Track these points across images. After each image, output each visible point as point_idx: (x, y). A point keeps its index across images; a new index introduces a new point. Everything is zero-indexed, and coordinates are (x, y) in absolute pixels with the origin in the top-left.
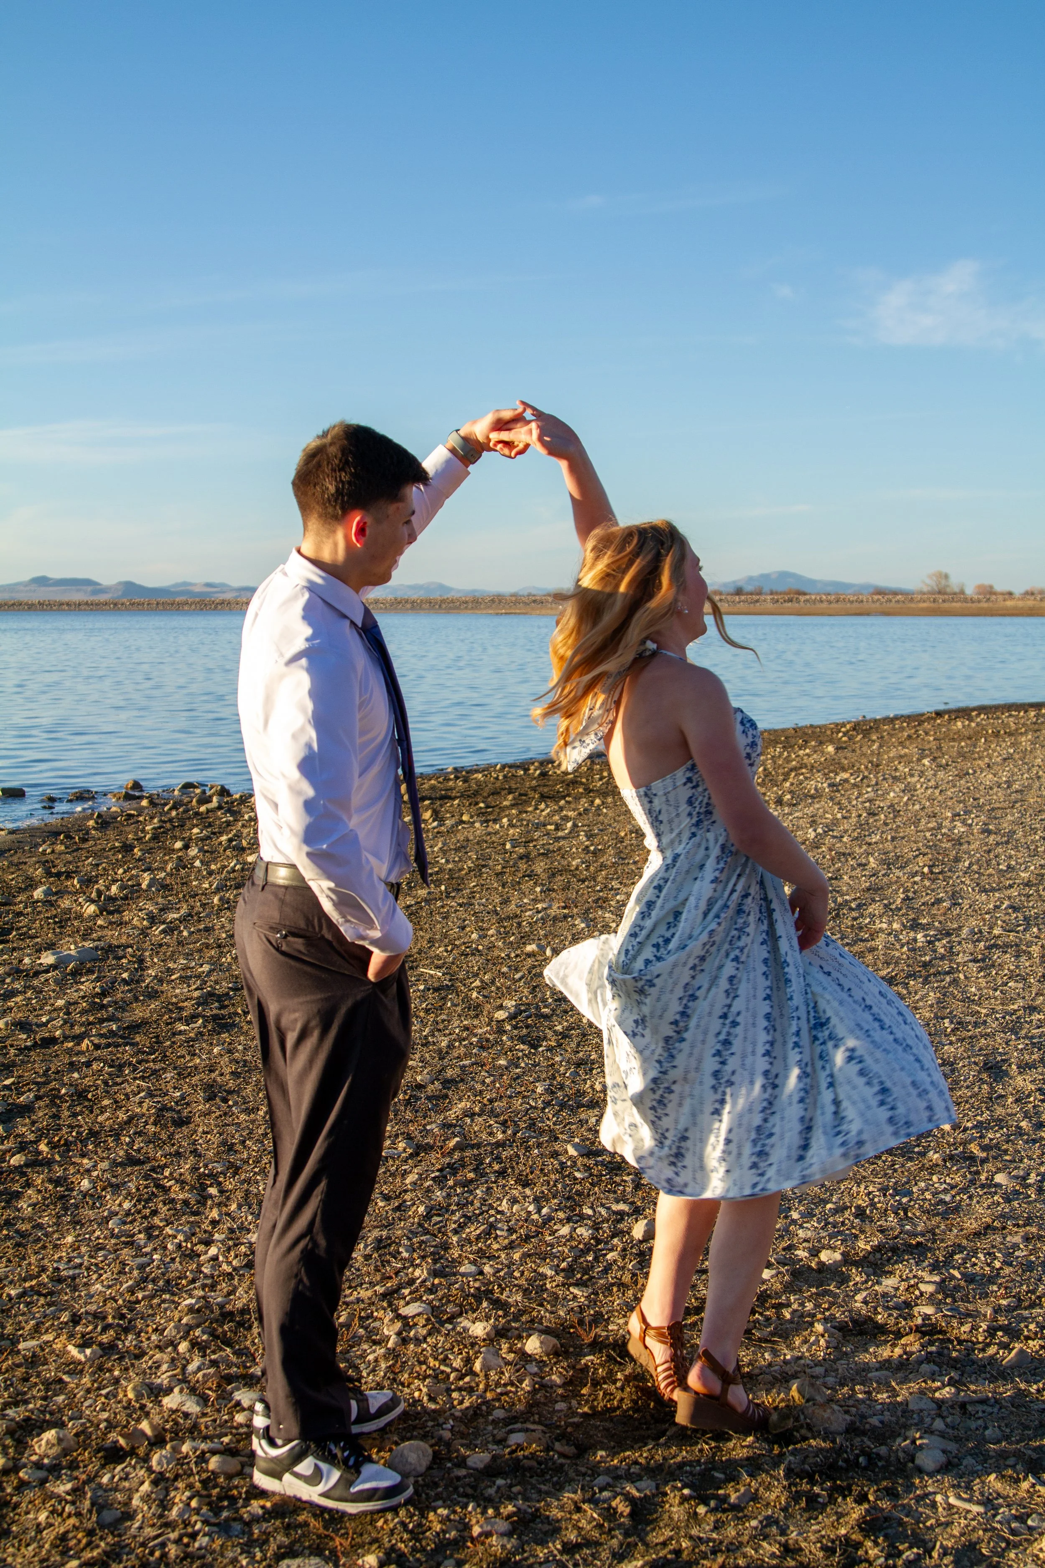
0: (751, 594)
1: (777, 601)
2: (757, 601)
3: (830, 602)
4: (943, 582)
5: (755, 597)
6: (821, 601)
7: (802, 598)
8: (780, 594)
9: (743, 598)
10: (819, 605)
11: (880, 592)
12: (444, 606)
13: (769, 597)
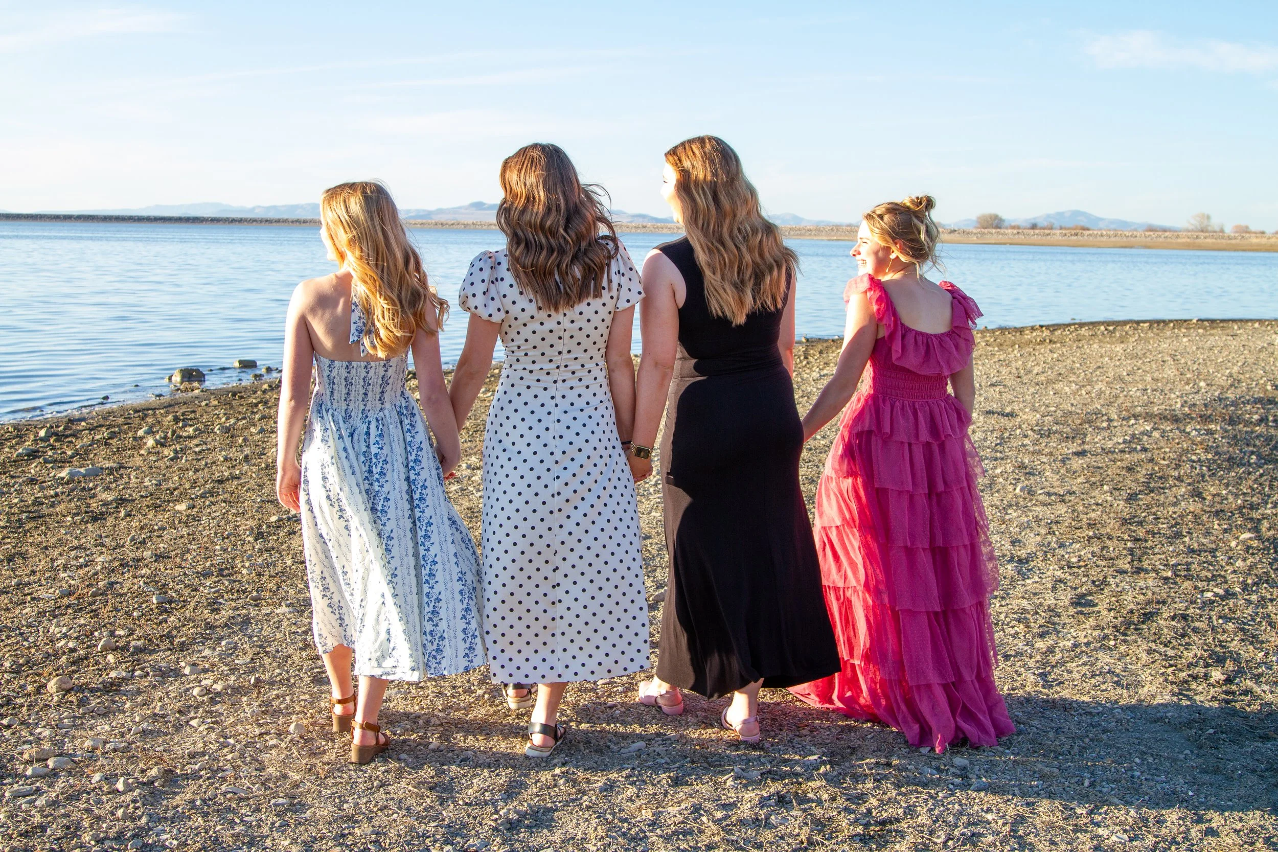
0: (1044, 229)
1: (1065, 235)
2: (1048, 234)
3: (1109, 236)
4: (1205, 222)
5: (1047, 232)
6: (1102, 235)
7: (1086, 233)
8: (1069, 229)
9: (1037, 231)
10: (1099, 239)
11: (1152, 229)
12: (792, 233)
13: (1058, 232)
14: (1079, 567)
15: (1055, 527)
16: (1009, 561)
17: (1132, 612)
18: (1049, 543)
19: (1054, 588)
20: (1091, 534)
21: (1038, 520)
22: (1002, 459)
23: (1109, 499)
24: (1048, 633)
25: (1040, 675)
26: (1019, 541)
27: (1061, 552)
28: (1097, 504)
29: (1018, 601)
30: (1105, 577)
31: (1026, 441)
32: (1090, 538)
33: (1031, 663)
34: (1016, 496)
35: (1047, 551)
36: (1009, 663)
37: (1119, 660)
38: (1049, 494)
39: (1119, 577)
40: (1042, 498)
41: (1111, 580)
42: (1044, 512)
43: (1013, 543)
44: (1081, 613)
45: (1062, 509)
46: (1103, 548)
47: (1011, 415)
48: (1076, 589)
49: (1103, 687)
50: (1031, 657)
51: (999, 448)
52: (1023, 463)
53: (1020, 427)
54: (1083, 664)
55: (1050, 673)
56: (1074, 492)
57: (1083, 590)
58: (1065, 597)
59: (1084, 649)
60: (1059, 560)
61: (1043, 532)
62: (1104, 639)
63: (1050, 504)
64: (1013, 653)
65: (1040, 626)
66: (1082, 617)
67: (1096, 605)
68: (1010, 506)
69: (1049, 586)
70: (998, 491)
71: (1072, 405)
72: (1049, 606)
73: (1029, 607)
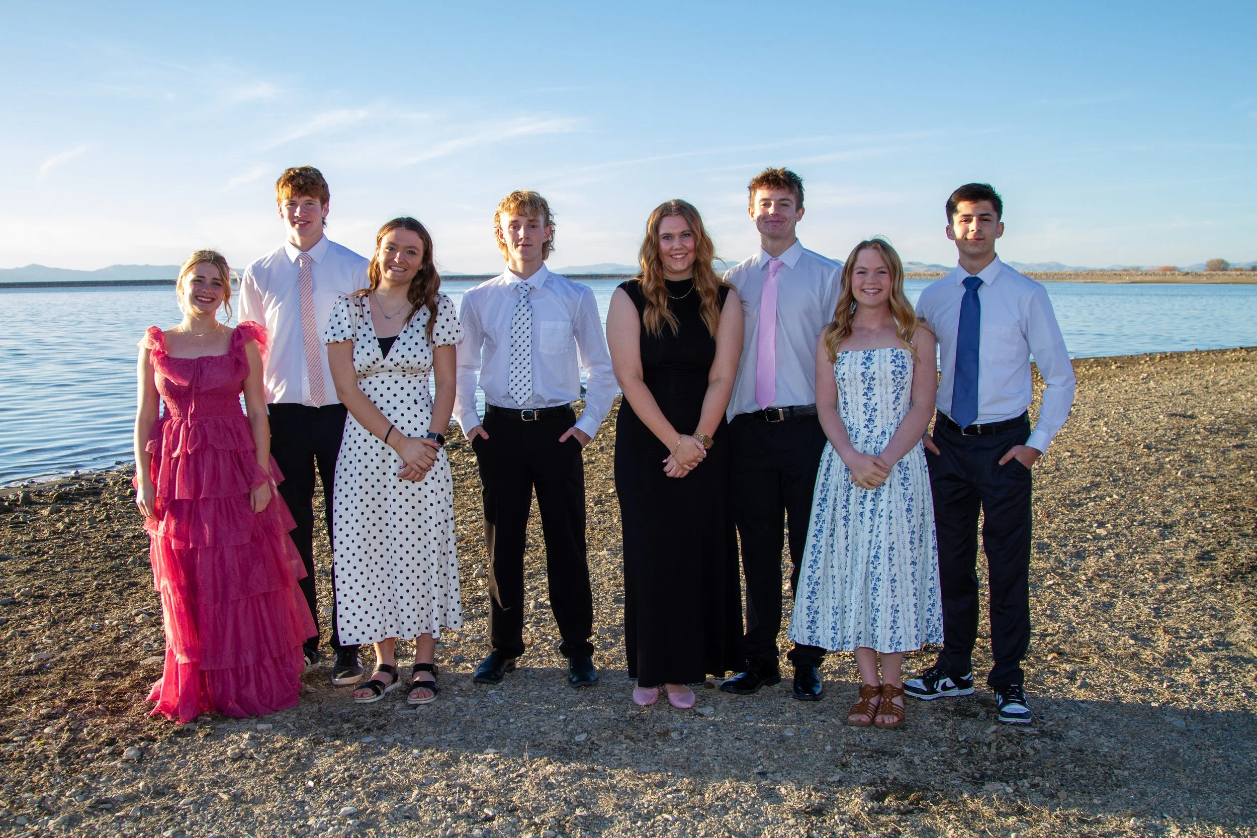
14: (1211, 532)
15: (1201, 502)
16: (1155, 527)
17: (1242, 564)
18: (1193, 513)
19: (1186, 547)
20: (1228, 507)
21: (1188, 496)
22: (1174, 450)
23: (1252, 481)
24: (1171, 578)
25: (1154, 609)
26: (1169, 512)
27: (1201, 520)
28: (1241, 485)
29: (1153, 556)
30: (1230, 539)
31: (1198, 437)
32: (1227, 510)
33: (1150, 601)
34: (1176, 478)
35: (1189, 518)
36: (1132, 600)
37: (1221, 599)
38: (1203, 477)
39: (1241, 539)
40: (1197, 480)
41: (1234, 541)
42: (1196, 490)
43: (1164, 513)
44: (1202, 565)
45: (1211, 488)
46: (1235, 518)
47: (1192, 417)
48: (1202, 547)
49: (1202, 619)
50: (1151, 596)
51: (1174, 442)
52: (1189, 453)
53: (1195, 426)
54: (1191, 602)
55: (1162, 608)
56: (1225, 476)
57: (1209, 548)
58: (1192, 554)
59: (1195, 591)
60: (1196, 526)
61: (1190, 505)
62: (1213, 584)
63: (1202, 484)
64: (1137, 593)
65: (1166, 574)
66: (1201, 568)
67: (1214, 560)
68: (1170, 485)
69: (1183, 545)
70: (1163, 475)
71: (1243, 409)
72: (1177, 560)
73: (1161, 560)
